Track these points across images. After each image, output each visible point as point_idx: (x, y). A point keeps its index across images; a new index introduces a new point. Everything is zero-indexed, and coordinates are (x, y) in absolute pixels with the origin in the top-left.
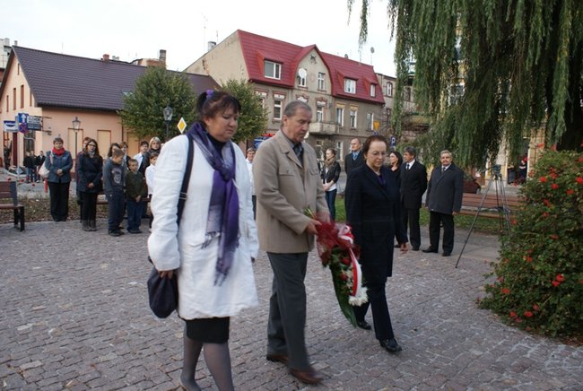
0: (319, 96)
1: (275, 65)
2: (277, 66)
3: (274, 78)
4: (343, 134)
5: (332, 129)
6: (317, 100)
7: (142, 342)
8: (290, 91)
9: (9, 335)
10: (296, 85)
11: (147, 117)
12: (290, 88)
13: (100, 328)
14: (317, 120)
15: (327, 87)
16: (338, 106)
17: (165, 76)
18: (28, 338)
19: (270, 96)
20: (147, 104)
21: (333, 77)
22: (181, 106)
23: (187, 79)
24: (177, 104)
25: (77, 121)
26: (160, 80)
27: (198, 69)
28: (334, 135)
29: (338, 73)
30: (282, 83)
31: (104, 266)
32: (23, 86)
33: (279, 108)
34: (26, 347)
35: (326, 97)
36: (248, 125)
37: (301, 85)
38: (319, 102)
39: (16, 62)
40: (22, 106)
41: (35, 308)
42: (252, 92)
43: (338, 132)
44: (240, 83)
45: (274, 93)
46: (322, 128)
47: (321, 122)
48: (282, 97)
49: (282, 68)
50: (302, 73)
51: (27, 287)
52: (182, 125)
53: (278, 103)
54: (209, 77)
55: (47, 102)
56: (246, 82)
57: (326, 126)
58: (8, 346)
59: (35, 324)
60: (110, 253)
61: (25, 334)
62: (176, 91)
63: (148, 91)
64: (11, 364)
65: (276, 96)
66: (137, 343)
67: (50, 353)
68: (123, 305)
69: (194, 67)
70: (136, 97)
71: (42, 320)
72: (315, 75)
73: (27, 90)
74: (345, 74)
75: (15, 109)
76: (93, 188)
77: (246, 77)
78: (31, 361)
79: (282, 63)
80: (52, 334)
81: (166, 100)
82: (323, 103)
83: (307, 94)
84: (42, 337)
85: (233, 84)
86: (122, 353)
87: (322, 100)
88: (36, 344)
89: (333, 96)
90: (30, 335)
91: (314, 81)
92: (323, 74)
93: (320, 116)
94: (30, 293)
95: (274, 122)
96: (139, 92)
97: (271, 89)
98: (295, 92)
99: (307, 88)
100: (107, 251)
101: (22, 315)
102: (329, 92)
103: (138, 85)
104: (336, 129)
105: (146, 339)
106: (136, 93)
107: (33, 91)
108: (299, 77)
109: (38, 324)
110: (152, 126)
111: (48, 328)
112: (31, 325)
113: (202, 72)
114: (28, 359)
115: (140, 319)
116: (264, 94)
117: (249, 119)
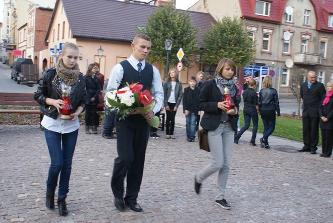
0: (304, 31)
1: (265, 3)
2: (267, 5)
3: (264, 14)
4: (325, 64)
5: (315, 60)
6: (302, 34)
7: (95, 215)
8: (278, 26)
9: (11, 199)
10: (283, 21)
11: (155, 47)
12: (278, 23)
13: (71, 202)
14: (302, 51)
15: (312, 23)
16: (322, 39)
17: (171, 13)
18: (22, 203)
19: (260, 31)
20: (156, 36)
21: (318, 13)
22: (182, 38)
23: (188, 16)
24: (179, 37)
25: (101, 49)
26: (166, 17)
27: (199, 8)
28: (316, 65)
29: (324, 10)
30: (271, 19)
31: (91, 160)
32: (64, 22)
33: (267, 41)
34: (19, 208)
35: (310, 31)
36: (238, 55)
37: (288, 21)
38: (304, 36)
39: (61, 4)
40: (63, 38)
41: (33, 184)
42: (244, 27)
43: (321, 63)
44: (232, 19)
45: (263, 28)
46: (305, 59)
47: (305, 53)
48: (271, 31)
49: (271, 6)
50: (289, 10)
51: (34, 170)
52: (181, 54)
53: (266, 36)
54: (208, 15)
55: (80, 35)
56: (238, 18)
57: (309, 57)
58: (8, 206)
59: (29, 194)
60: (99, 151)
61: (21, 200)
62: (179, 26)
63: (157, 26)
64: (6, 217)
65: (265, 31)
66: (92, 215)
67: (31, 214)
68: (93, 189)
69: (197, 6)
70: (147, 31)
71: (35, 192)
72: (300, 12)
73: (67, 25)
74: (329, 11)
75: (58, 40)
76: (94, 102)
77: (239, 14)
78: (19, 217)
79: (271, 2)
80: (38, 202)
81: (170, 34)
82: (308, 37)
83: (293, 29)
84: (31, 203)
85: (227, 21)
86: (78, 220)
87: (307, 34)
88: (25, 207)
89: (317, 30)
90: (24, 201)
91: (300, 17)
92: (309, 11)
93: (304, 48)
94: (34, 174)
95: (262, 53)
96: (150, 27)
97: (260, 24)
98: (282, 27)
99: (293, 23)
100: (98, 150)
101: (24, 187)
102: (314, 27)
103: (150, 21)
104: (319, 60)
105: (99, 213)
106: (147, 28)
107: (71, 27)
108: (286, 14)
109: (31, 195)
110: (159, 55)
111: (37, 198)
112: (27, 194)
113: (203, 10)
114: (17, 216)
115: (100, 200)
116: (254, 29)
117: (239, 50)
